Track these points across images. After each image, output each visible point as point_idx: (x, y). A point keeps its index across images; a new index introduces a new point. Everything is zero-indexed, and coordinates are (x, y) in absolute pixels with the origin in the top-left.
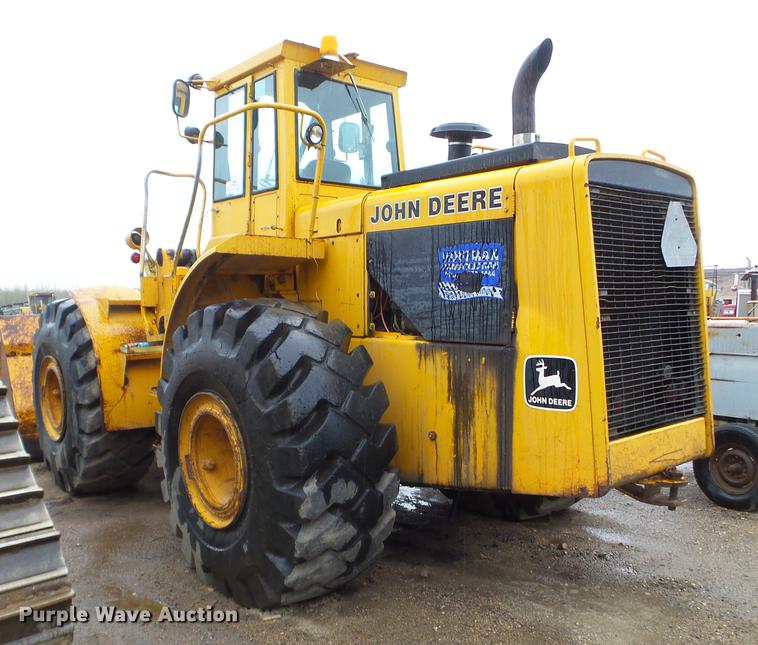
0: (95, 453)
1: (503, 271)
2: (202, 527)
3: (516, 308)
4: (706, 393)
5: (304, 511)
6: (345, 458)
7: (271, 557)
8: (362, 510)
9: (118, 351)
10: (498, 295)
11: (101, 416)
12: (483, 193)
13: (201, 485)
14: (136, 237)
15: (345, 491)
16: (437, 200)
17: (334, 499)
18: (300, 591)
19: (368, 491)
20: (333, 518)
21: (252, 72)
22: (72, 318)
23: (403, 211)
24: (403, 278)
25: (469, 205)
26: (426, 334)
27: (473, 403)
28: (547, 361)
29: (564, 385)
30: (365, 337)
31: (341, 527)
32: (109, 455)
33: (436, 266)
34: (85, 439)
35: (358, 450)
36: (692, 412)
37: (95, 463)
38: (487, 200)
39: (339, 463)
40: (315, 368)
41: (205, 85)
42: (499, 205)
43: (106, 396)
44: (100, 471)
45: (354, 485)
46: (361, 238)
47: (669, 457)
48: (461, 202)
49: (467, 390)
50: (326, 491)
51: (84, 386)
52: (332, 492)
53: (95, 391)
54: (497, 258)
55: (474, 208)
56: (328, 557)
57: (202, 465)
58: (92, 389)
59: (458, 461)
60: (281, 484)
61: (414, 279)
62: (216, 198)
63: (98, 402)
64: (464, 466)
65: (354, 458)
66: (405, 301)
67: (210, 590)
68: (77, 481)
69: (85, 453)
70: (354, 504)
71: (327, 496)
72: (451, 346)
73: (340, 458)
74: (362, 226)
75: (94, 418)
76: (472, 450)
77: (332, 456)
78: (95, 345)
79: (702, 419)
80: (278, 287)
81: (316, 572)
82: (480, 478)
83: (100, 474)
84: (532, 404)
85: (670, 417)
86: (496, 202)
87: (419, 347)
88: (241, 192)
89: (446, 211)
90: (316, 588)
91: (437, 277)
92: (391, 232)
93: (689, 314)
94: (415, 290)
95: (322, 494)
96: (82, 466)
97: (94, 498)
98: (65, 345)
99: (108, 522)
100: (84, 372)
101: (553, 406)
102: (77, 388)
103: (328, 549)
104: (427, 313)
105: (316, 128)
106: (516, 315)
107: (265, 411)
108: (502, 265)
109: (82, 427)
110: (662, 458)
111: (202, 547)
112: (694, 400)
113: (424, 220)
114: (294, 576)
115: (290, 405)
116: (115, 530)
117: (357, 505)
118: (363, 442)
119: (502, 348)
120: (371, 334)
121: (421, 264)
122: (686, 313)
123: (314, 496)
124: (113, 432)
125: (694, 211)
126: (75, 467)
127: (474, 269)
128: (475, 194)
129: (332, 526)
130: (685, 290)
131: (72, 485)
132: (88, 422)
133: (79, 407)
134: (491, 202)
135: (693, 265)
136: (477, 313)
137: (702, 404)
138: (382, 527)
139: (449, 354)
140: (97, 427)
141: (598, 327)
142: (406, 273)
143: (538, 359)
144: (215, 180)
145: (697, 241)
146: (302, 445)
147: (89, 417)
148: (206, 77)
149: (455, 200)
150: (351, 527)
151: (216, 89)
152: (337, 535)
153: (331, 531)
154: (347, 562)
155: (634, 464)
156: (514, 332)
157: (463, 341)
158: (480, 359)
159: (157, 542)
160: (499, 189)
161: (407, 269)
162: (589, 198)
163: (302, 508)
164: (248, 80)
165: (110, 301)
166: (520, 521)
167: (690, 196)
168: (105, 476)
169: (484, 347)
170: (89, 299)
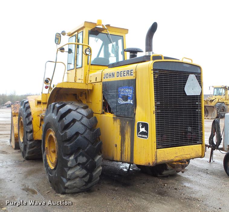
0: (31, 147)
1: (133, 95)
2: (49, 169)
3: (136, 107)
4: (203, 137)
5: (69, 164)
6: (83, 150)
7: (62, 178)
8: (88, 166)
9: (39, 116)
10: (132, 103)
11: (32, 135)
12: (129, 71)
13: (50, 156)
14: (47, 81)
15: (82, 159)
16: (118, 72)
17: (78, 162)
18: (70, 189)
19: (91, 160)
20: (78, 167)
21: (77, 31)
22: (27, 105)
23: (111, 75)
24: (110, 96)
25: (125, 74)
26: (115, 113)
27: (125, 136)
28: (142, 123)
29: (146, 131)
30: (101, 114)
31: (81, 171)
32: (35, 148)
33: (118, 93)
34: (28, 142)
35: (88, 148)
36: (196, 142)
37: (31, 150)
38: (130, 73)
39: (81, 151)
40: (77, 123)
41: (66, 34)
42: (132, 75)
43: (34, 129)
44: (33, 152)
45: (85, 158)
46: (101, 83)
47: (184, 156)
48: (124, 73)
49: (124, 132)
50: (76, 159)
51: (28, 126)
52: (78, 159)
53: (31, 128)
54: (132, 91)
55: (127, 76)
56: (78, 179)
57: (51, 151)
58: (31, 127)
59: (121, 154)
60: (64, 156)
61: (113, 97)
62: (68, 69)
63: (32, 131)
64: (123, 155)
65: (86, 150)
66: (111, 103)
67: (51, 188)
68: (27, 155)
69: (28, 146)
70: (86, 164)
71: (76, 161)
72: (121, 118)
73: (81, 150)
74: (101, 80)
75: (31, 136)
76: (125, 151)
77: (79, 149)
78: (32, 114)
79: (201, 145)
80: (80, 98)
81: (74, 183)
82: (126, 159)
83: (33, 153)
84: (138, 136)
85: (185, 143)
86: (132, 74)
87: (113, 118)
88: (73, 68)
89: (121, 76)
90: (76, 189)
91: (118, 96)
92: (108, 82)
93: (197, 111)
94: (113, 100)
95: (75, 160)
96: (28, 150)
97: (31, 161)
98: (24, 113)
99: (32, 167)
100: (29, 122)
101: (143, 137)
102: (27, 127)
103: (77, 177)
104: (115, 107)
105: (88, 50)
106: (136, 109)
107: (62, 134)
108: (133, 93)
109: (28, 139)
110: (181, 156)
111: (49, 175)
112: (198, 139)
113: (115, 79)
114: (67, 184)
115: (67, 133)
116: (33, 170)
117: (87, 164)
118: (90, 145)
119: (132, 119)
120: (103, 113)
121: (114, 92)
122: (196, 110)
123: (72, 160)
124: (36, 140)
125: (201, 77)
126: (26, 151)
127: (126, 94)
128: (127, 71)
129: (78, 170)
130: (196, 103)
131: (25, 156)
132: (29, 137)
133: (27, 132)
134: (131, 74)
135: (199, 95)
136: (127, 108)
137: (202, 140)
138: (97, 172)
139: (120, 120)
140: (31, 139)
141: (154, 113)
142: (111, 95)
143: (140, 123)
144: (68, 64)
145: (201, 87)
146: (69, 145)
147: (29, 135)
148: (67, 32)
149: (122, 73)
150: (85, 170)
151: (69, 35)
152: (80, 172)
153: (78, 171)
154: (85, 182)
155: (168, 157)
156: (135, 114)
157: (123, 116)
158: (127, 122)
159: (43, 174)
160: (132, 70)
161: (111, 94)
162: (153, 74)
163: (69, 163)
164: (76, 33)
165: (37, 100)
166: (158, 177)
167: (199, 72)
168: (34, 154)
169: (128, 118)
170: (32, 100)
